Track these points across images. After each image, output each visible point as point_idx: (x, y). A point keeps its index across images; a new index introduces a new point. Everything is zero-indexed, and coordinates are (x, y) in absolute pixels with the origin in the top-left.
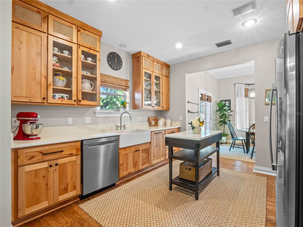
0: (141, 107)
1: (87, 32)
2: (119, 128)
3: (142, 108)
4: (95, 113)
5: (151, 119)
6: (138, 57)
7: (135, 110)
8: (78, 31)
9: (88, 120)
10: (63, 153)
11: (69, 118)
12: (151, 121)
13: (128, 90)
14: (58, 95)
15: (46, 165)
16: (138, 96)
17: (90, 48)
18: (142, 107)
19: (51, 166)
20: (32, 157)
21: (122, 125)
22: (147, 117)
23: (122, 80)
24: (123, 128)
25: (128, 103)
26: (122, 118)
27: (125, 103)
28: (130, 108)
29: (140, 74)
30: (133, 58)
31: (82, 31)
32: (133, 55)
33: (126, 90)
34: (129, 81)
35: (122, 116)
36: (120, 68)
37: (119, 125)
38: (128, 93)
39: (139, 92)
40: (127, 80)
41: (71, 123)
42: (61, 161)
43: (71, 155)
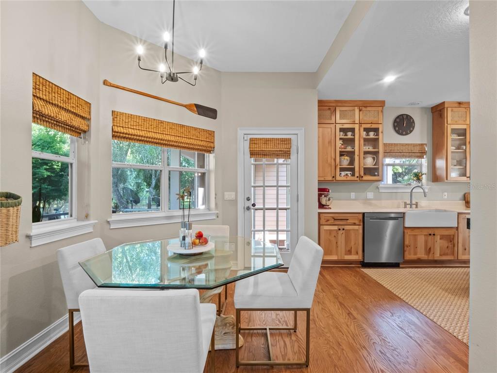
0: (445, 179)
1: (369, 109)
2: (409, 206)
3: (446, 181)
4: (378, 188)
5: (469, 196)
6: (440, 111)
7: (436, 183)
8: (360, 110)
9: (370, 195)
10: (348, 221)
11: (352, 193)
12: (469, 199)
13: (425, 156)
14: (343, 173)
15: (336, 228)
16: (440, 163)
17: (372, 123)
18: (447, 179)
19: (339, 229)
20: (328, 220)
21: (414, 202)
22: (463, 193)
23: (415, 145)
24: (414, 206)
25: (425, 174)
26: (413, 194)
27: (420, 174)
28: (428, 180)
29: (443, 133)
30: (432, 113)
31: (364, 109)
32: (432, 108)
33: (422, 157)
34: (426, 144)
35: (413, 191)
36: (411, 132)
37: (409, 202)
38: (424, 161)
39: (441, 158)
40: (422, 145)
41: (354, 198)
42: (347, 227)
43: (354, 224)
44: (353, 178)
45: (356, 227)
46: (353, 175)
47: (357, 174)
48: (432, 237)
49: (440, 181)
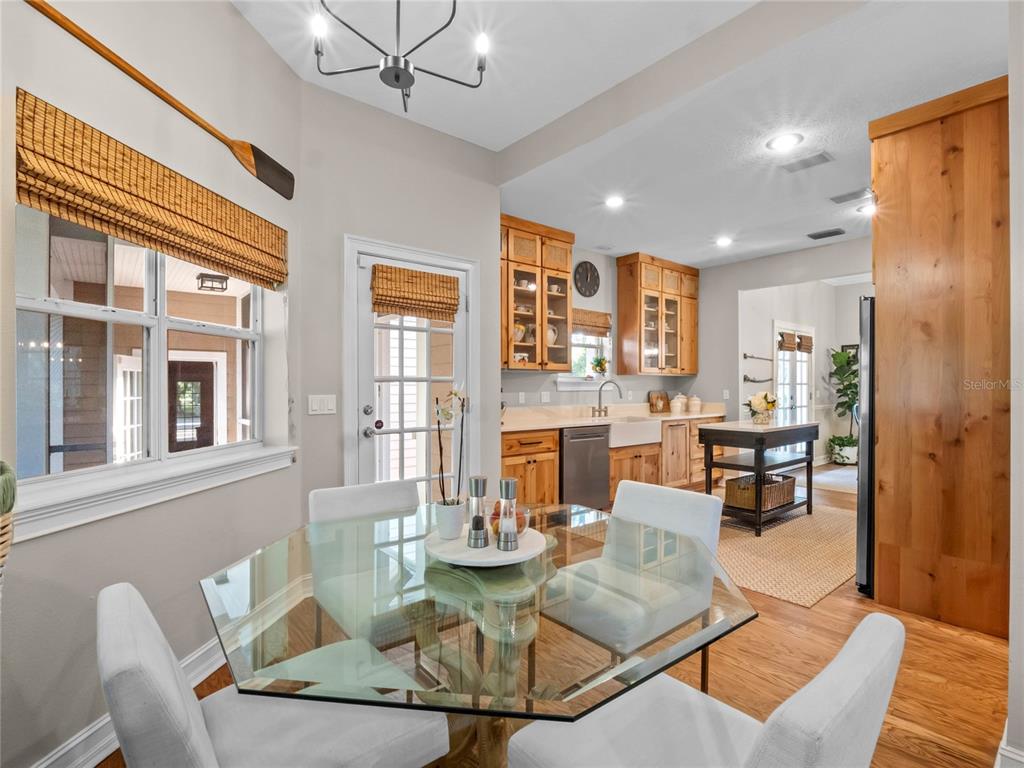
0: (639, 370)
1: (554, 243)
2: (597, 413)
3: (639, 373)
4: (555, 383)
5: (654, 396)
6: (631, 265)
7: (624, 377)
8: (543, 244)
9: (546, 396)
10: (541, 446)
11: (520, 393)
12: (654, 401)
13: (608, 334)
14: (519, 356)
15: (522, 460)
16: (629, 346)
17: (557, 270)
19: (529, 462)
20: (511, 447)
21: (603, 407)
22: (647, 392)
23: (598, 315)
24: (603, 413)
25: (610, 362)
26: (603, 393)
27: (603, 362)
28: (612, 371)
29: (635, 301)
30: (618, 265)
31: (548, 242)
32: (618, 259)
33: (603, 334)
34: (610, 314)
36: (595, 292)
37: (597, 408)
38: (608, 342)
39: (632, 339)
40: (606, 314)
42: (539, 457)
43: (549, 450)
44: (530, 366)
45: (551, 455)
46: (532, 359)
47: (539, 360)
48: (637, 460)
49: (630, 374)
